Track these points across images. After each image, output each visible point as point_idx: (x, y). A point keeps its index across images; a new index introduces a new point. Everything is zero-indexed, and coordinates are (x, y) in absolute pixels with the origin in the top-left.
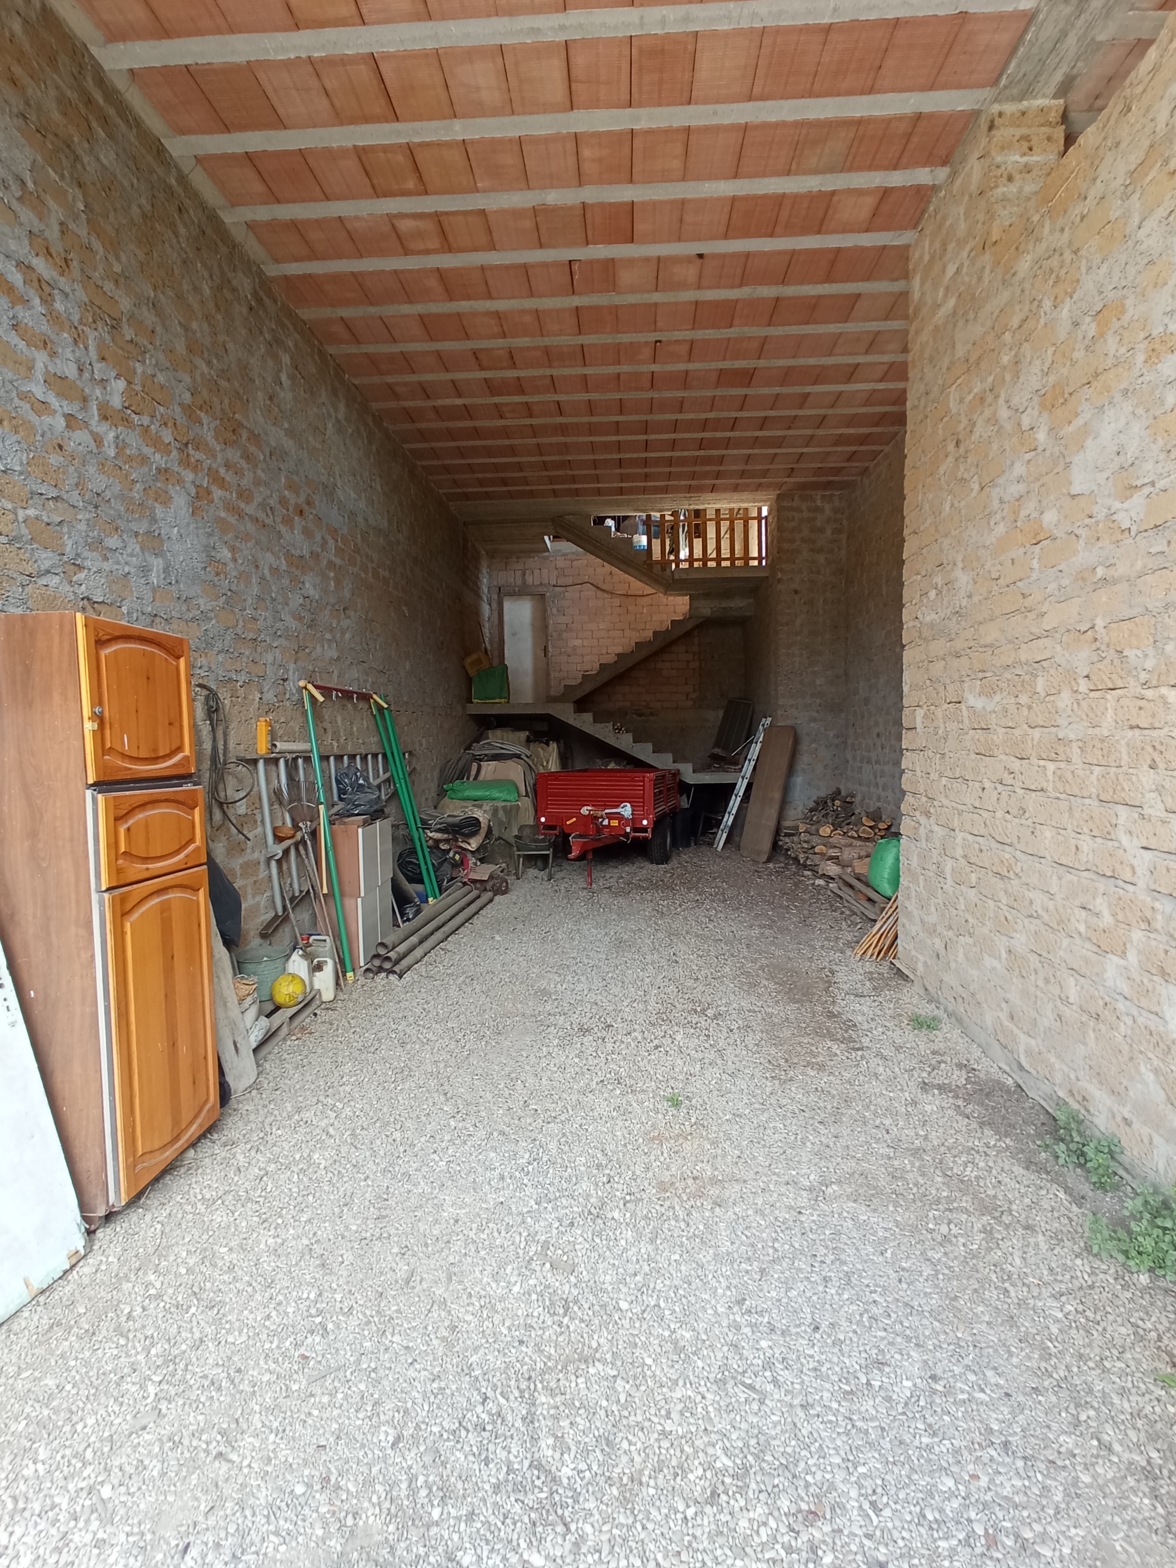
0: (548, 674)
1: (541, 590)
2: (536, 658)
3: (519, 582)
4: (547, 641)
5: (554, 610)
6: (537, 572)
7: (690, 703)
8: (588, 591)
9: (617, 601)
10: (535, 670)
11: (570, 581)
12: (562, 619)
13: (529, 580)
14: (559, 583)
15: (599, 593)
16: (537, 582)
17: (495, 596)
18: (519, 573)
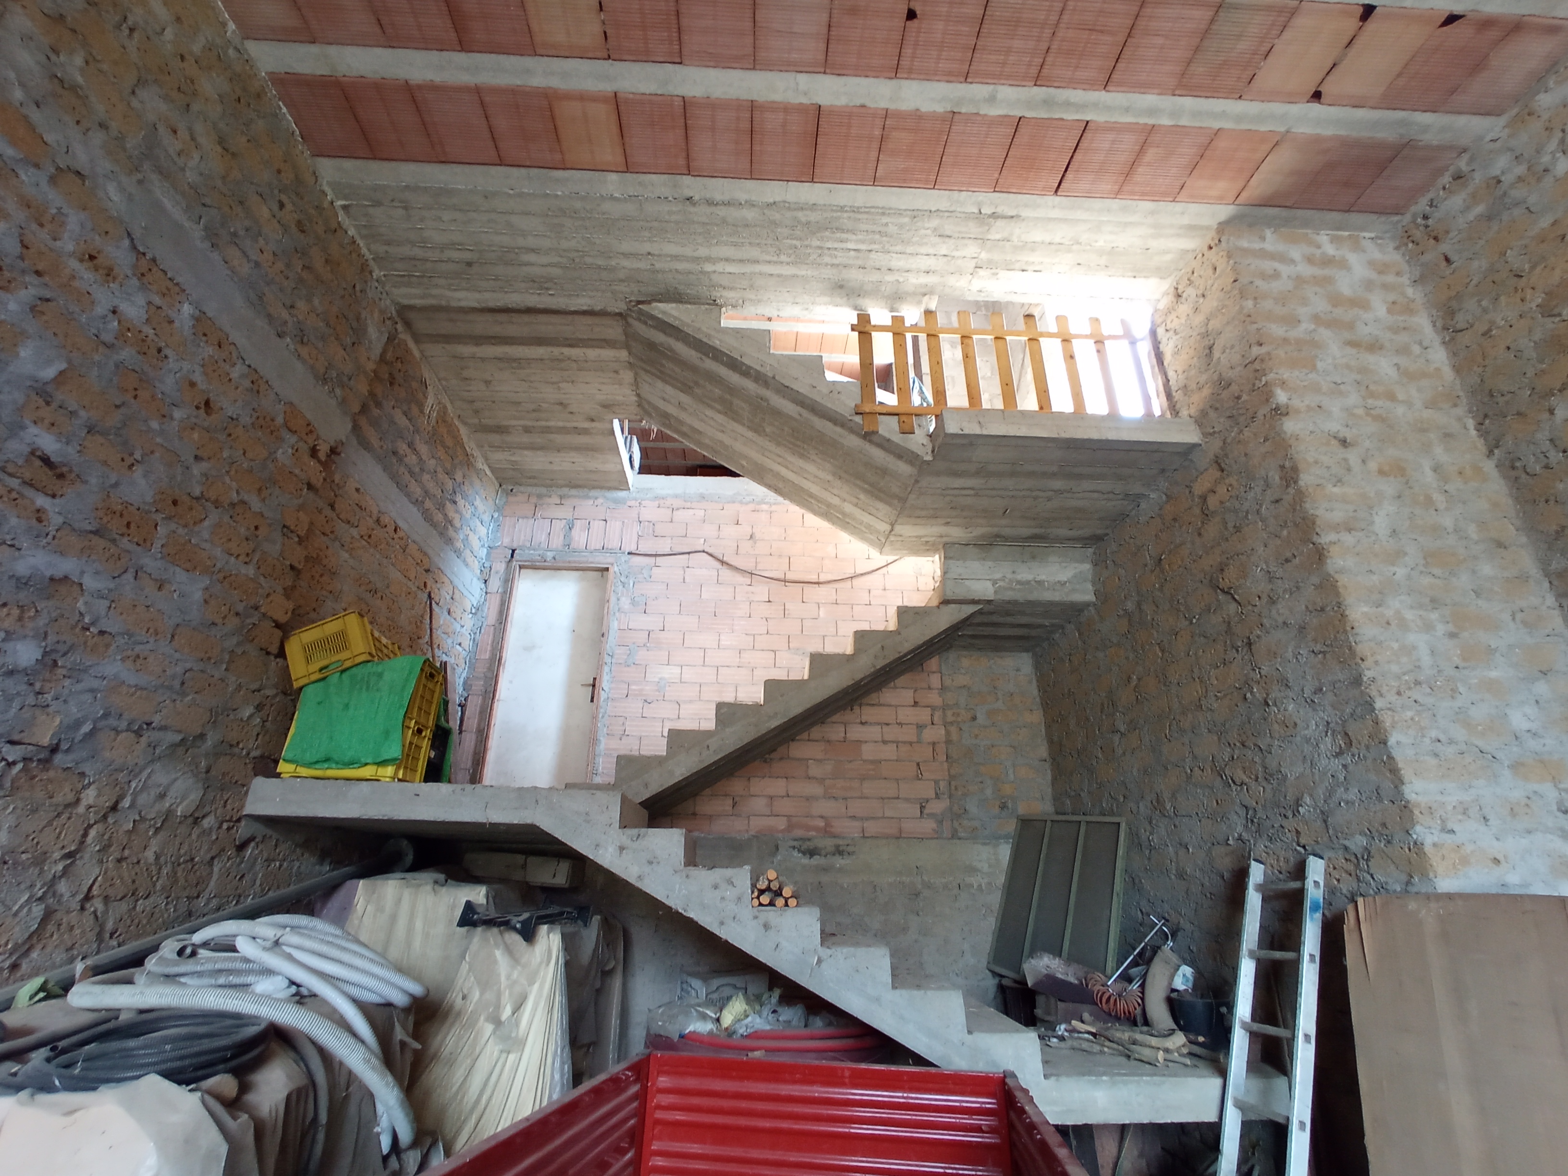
0: (593, 741)
1: (601, 560)
2: (570, 707)
3: (557, 542)
4: (599, 667)
5: (625, 602)
6: (597, 525)
7: (929, 825)
8: (704, 569)
9: (761, 591)
10: (566, 732)
11: (664, 546)
12: (640, 621)
13: (579, 538)
14: (642, 550)
15: (726, 573)
16: (595, 544)
17: (500, 567)
18: (559, 525)
